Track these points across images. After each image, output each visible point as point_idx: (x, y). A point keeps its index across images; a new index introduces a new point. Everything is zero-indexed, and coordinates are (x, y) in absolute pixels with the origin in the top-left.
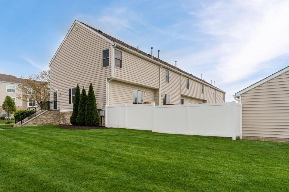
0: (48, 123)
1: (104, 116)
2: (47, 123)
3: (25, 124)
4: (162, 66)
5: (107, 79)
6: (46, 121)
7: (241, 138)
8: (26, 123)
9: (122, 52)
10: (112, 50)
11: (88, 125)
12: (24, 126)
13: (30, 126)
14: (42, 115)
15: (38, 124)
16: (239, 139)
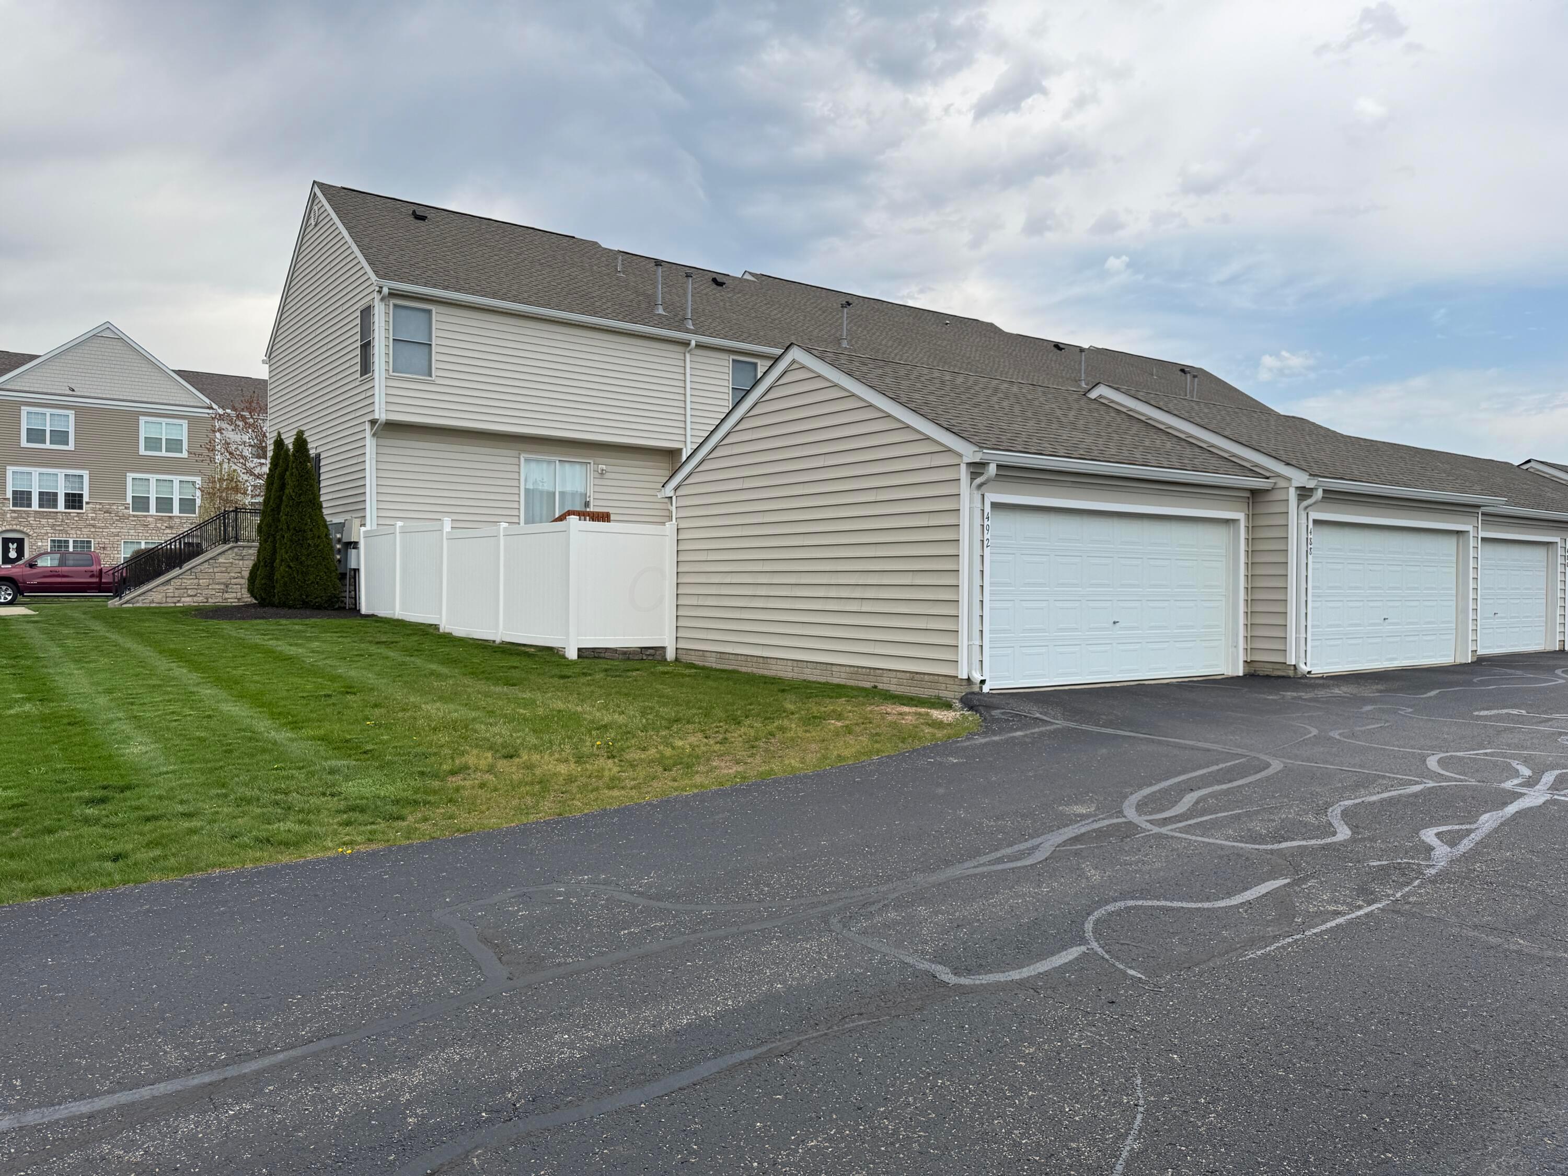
0: (234, 595)
1: (358, 569)
2: (227, 595)
3: (132, 599)
4: (693, 343)
5: (367, 426)
6: (222, 587)
7: (670, 655)
8: (139, 596)
9: (434, 308)
10: (376, 311)
11: (283, 605)
12: (131, 605)
13: (154, 605)
14: (206, 565)
15: (188, 599)
16: (664, 660)
